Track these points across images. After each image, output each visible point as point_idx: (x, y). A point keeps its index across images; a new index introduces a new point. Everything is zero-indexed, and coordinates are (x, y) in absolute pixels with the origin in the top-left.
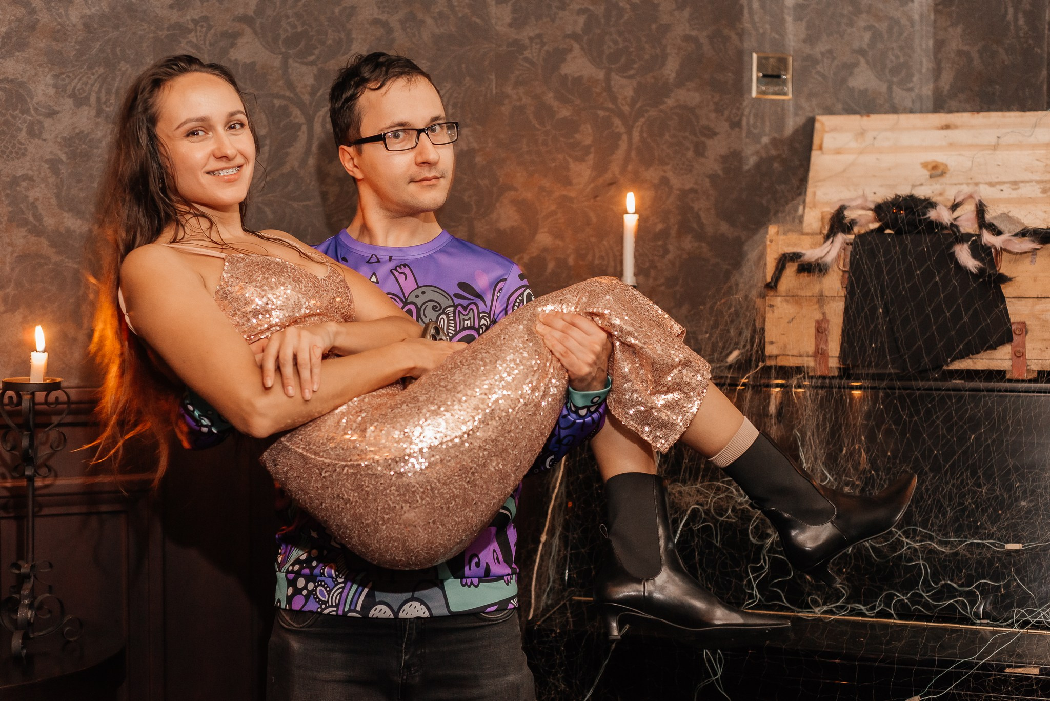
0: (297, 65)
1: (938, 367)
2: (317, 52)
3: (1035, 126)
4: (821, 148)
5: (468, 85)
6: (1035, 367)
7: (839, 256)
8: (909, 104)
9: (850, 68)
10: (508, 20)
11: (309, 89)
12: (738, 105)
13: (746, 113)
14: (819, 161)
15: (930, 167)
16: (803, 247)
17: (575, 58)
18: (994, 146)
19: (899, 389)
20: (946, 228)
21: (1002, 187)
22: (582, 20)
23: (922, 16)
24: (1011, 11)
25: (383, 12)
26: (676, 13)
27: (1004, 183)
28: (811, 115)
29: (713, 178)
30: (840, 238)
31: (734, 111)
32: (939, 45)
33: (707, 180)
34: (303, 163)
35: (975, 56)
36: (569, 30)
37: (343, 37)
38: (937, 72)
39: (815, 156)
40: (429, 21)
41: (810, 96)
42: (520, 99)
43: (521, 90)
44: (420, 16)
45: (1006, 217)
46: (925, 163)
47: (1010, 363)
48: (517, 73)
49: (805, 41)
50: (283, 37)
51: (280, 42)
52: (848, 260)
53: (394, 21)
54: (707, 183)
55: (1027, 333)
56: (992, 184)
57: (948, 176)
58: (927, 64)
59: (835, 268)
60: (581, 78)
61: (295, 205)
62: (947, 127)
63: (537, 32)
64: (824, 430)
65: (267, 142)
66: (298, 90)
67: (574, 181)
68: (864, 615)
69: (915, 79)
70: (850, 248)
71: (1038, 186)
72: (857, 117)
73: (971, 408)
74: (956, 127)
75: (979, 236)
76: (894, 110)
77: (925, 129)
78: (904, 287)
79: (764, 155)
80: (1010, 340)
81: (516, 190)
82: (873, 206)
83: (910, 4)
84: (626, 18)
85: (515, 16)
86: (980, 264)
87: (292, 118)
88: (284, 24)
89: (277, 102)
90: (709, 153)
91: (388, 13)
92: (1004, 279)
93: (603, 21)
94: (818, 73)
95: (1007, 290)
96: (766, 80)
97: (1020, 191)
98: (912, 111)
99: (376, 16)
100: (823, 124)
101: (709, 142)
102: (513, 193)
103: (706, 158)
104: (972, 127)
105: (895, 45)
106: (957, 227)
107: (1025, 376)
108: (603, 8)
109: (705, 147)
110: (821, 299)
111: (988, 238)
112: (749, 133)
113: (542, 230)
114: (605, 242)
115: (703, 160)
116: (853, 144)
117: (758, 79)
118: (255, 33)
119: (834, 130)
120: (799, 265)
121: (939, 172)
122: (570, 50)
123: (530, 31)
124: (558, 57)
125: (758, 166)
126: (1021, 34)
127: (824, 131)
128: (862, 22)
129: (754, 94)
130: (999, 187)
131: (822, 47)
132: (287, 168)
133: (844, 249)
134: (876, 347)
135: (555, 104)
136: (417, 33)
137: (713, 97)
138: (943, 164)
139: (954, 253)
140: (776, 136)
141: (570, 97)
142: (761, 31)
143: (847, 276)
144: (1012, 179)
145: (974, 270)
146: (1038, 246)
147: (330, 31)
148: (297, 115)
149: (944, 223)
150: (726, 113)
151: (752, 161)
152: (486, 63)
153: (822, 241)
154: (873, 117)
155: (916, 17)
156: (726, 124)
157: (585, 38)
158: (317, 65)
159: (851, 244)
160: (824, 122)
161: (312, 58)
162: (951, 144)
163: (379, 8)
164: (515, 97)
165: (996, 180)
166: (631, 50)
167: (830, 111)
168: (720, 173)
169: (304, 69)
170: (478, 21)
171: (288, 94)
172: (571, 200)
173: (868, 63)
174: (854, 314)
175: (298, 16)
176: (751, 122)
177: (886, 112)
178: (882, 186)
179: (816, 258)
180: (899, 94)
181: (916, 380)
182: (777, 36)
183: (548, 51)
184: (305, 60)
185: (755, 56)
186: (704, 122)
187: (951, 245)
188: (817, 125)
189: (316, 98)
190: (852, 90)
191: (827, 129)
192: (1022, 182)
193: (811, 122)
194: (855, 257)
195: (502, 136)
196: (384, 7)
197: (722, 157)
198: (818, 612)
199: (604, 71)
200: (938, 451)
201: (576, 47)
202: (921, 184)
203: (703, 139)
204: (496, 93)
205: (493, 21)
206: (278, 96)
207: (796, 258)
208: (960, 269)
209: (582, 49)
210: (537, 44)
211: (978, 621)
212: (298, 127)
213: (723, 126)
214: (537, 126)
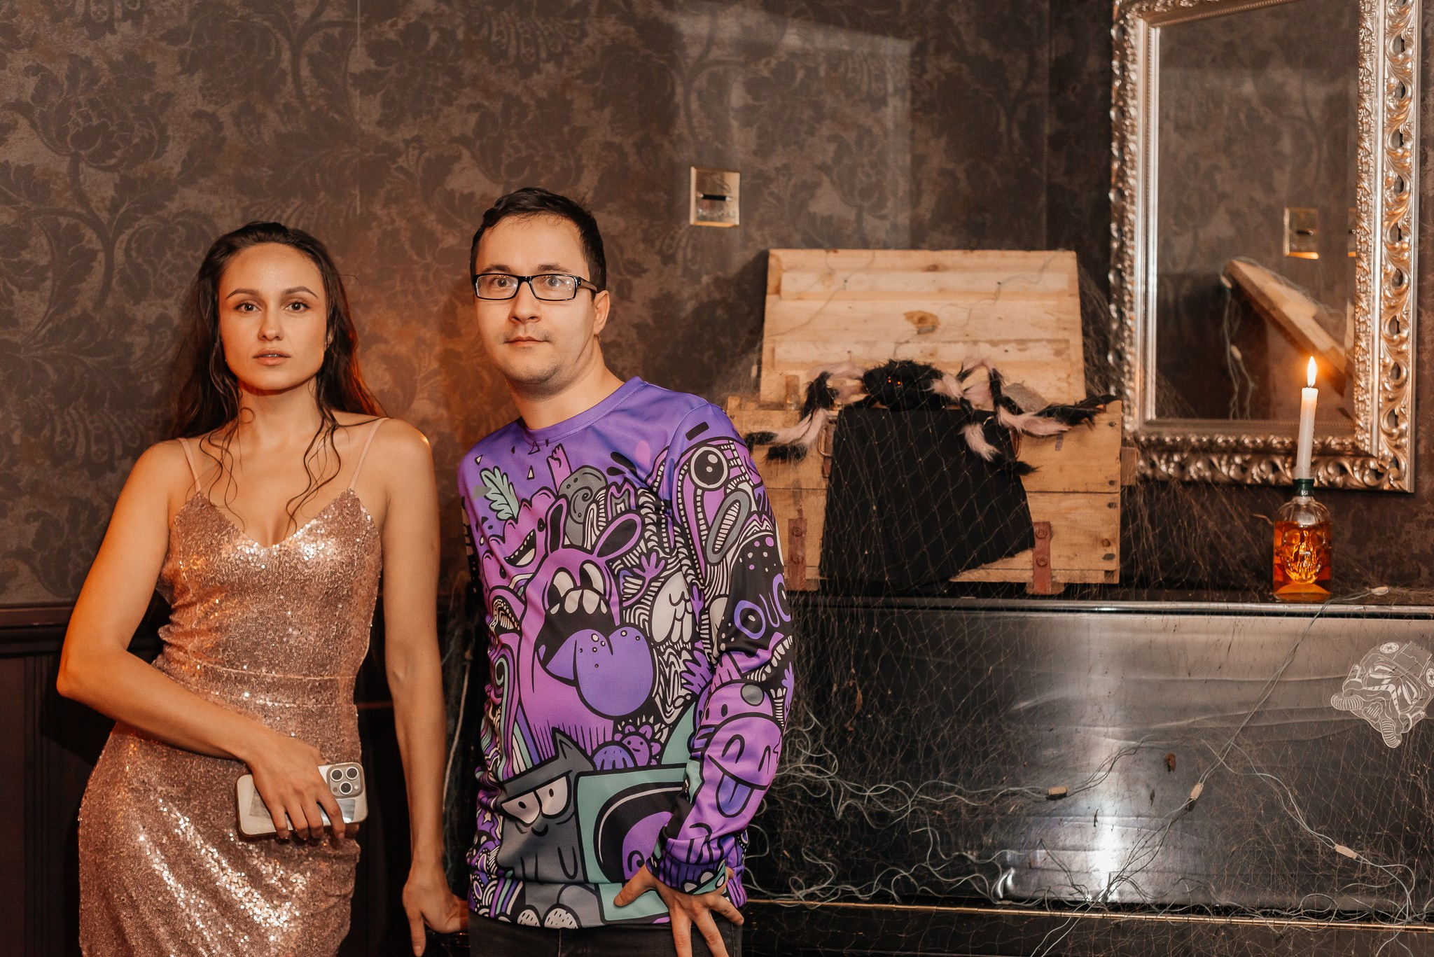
0: (92, 171)
1: (944, 579)
2: (118, 153)
3: (1043, 269)
4: (778, 291)
5: (323, 201)
6: (1061, 578)
7: (819, 437)
8: (882, 235)
9: (810, 188)
10: (376, 116)
11: (107, 203)
12: (672, 233)
13: (682, 244)
14: (777, 309)
15: (916, 319)
16: (772, 426)
17: (464, 168)
18: (995, 294)
19: (899, 608)
20: (955, 403)
21: (1007, 347)
22: (473, 118)
23: (897, 126)
24: (1003, 120)
25: (210, 102)
26: (594, 113)
27: (1007, 342)
28: (763, 248)
29: (640, 328)
30: (821, 415)
31: (667, 241)
32: (919, 161)
33: (634, 331)
34: (99, 303)
35: (961, 175)
36: (456, 131)
37: (154, 133)
38: (915, 196)
39: (770, 299)
40: (272, 115)
41: (762, 224)
42: (393, 222)
43: (394, 210)
44: (260, 108)
45: (1020, 388)
46: (910, 313)
47: (1031, 573)
48: (389, 186)
49: (755, 153)
50: (72, 132)
51: (69, 139)
52: (831, 442)
53: (224, 114)
54: (633, 334)
55: (1051, 537)
56: (993, 343)
57: (938, 331)
58: (903, 186)
59: (814, 452)
60: (472, 194)
61: (89, 361)
62: (934, 268)
63: (415, 133)
64: (808, 662)
65: (50, 274)
66: (93, 205)
67: (463, 331)
68: (857, 900)
69: (889, 204)
70: (833, 427)
71: (1050, 346)
72: (822, 252)
73: (988, 631)
74: (945, 269)
75: (995, 414)
76: (865, 244)
77: (907, 269)
78: (904, 479)
79: (705, 299)
80: (1032, 545)
81: (386, 342)
82: (861, 374)
83: (884, 109)
84: (529, 118)
85: (387, 111)
86: (996, 450)
87: (84, 243)
88: (73, 113)
89: (63, 221)
90: (635, 295)
91: (216, 103)
92: (1026, 469)
93: (500, 120)
94: (772, 194)
95: (1028, 482)
96: (707, 202)
97: (1028, 352)
98: (886, 247)
99: (199, 107)
100: (778, 260)
101: (636, 282)
102: (382, 347)
103: (633, 302)
104: (965, 269)
105: (865, 160)
106: (968, 402)
107: (1050, 591)
108: (500, 103)
109: (630, 288)
110: (796, 493)
111: (1005, 417)
112: (686, 270)
113: (421, 396)
114: (503, 412)
115: (628, 304)
116: (819, 288)
117: (697, 200)
118: (33, 125)
119: (792, 268)
120: (771, 450)
121: (928, 325)
122: (458, 158)
123: (405, 132)
124: (441, 167)
125: (697, 312)
126: (1016, 151)
127: (782, 270)
128: (825, 129)
129: (692, 220)
130: (1002, 347)
131: (776, 161)
132: (76, 311)
133: (826, 429)
134: (870, 553)
135: (438, 228)
136: (254, 131)
137: (641, 222)
138: (931, 315)
139: (963, 435)
140: (720, 274)
141: (459, 220)
142: (701, 138)
143: (829, 463)
144: (1018, 337)
145: (987, 457)
146: (1064, 428)
147: (137, 126)
148: (91, 238)
149: (953, 398)
150: (658, 244)
151: (690, 306)
152: (348, 172)
153: (798, 418)
154: (841, 252)
155: (890, 125)
156: (658, 258)
157: (478, 143)
158: (119, 172)
159: (836, 422)
160: (781, 258)
161: (113, 161)
162: (941, 290)
163: (204, 96)
164: (386, 219)
165: (999, 338)
166: (537, 159)
167: (786, 244)
168: (650, 321)
169: (101, 176)
170: (337, 116)
171: (78, 210)
172: (458, 356)
173: (832, 182)
174: (841, 512)
175: (93, 104)
176: (689, 256)
177: (855, 247)
178: (857, 343)
179: (792, 439)
180: (870, 222)
181: (919, 595)
182: (720, 146)
183: (428, 159)
184: (102, 165)
185: (693, 171)
186: (629, 255)
187: (960, 426)
188: (772, 261)
189: (118, 216)
190: (813, 217)
191: (784, 267)
192: (1031, 341)
193: (763, 258)
194: (840, 439)
195: (368, 270)
196: (212, 95)
197: (652, 300)
198: (799, 896)
199: (502, 186)
200: (948, 687)
201: (466, 154)
202: (907, 342)
203: (629, 277)
204: (361, 213)
205: (357, 118)
206: (64, 213)
207: (767, 440)
208: (974, 456)
209: (474, 157)
210: (414, 148)
211: (998, 903)
212: (93, 255)
213: (654, 261)
214: (415, 257)
